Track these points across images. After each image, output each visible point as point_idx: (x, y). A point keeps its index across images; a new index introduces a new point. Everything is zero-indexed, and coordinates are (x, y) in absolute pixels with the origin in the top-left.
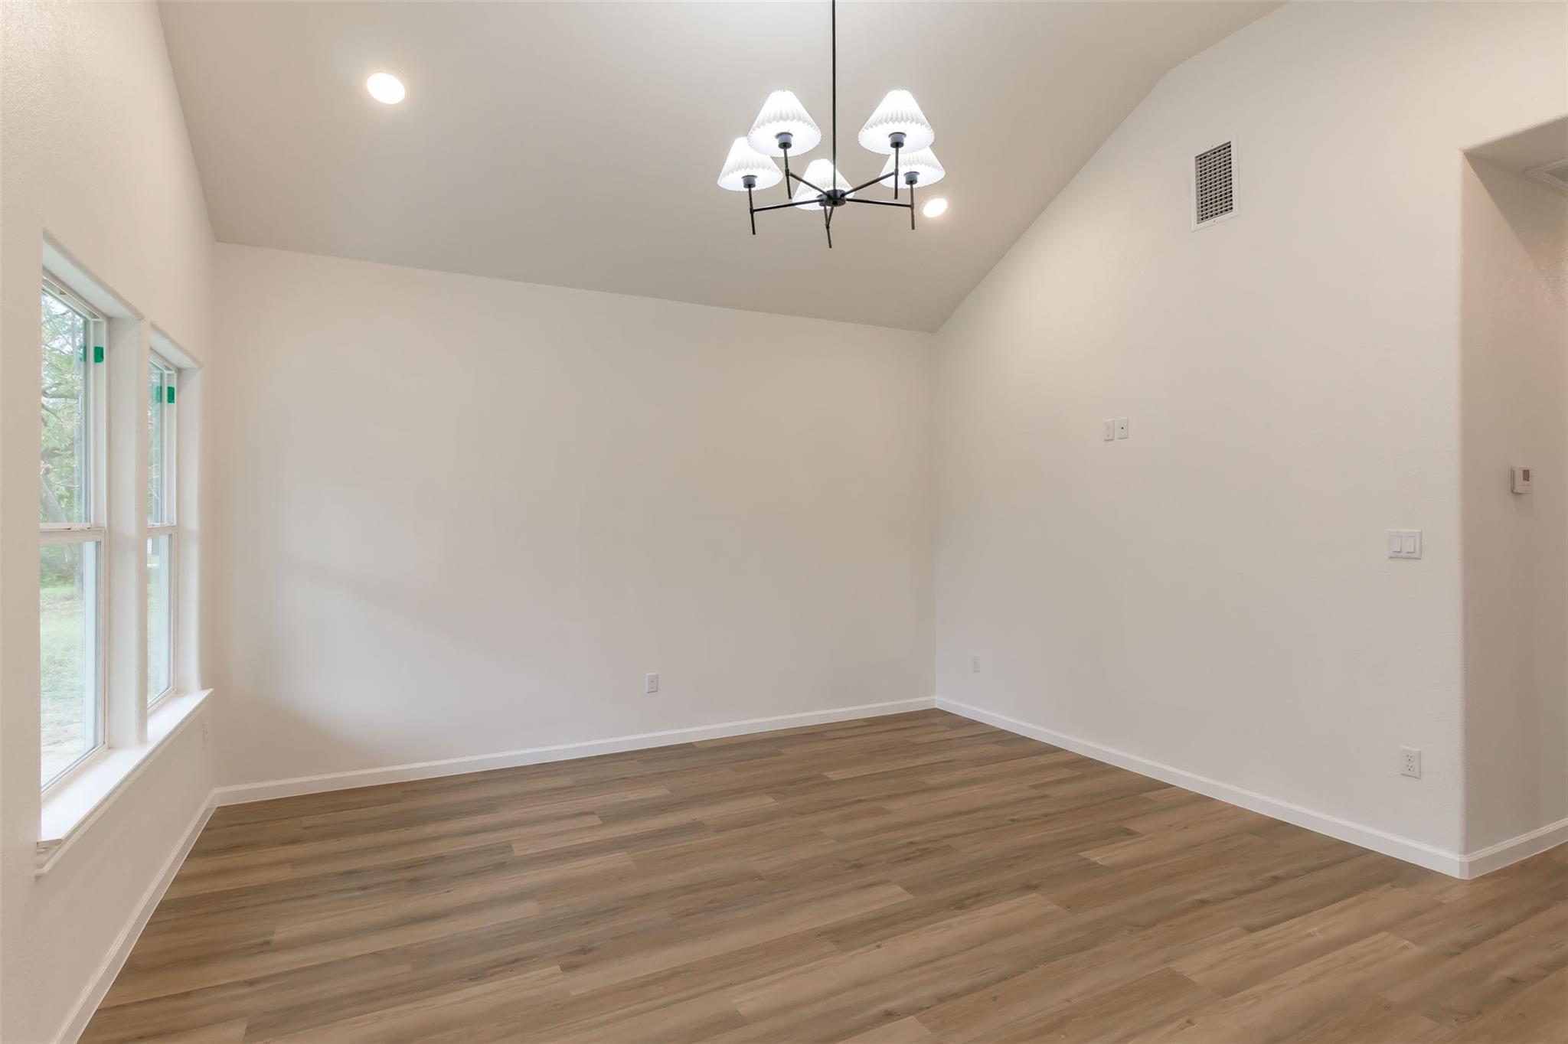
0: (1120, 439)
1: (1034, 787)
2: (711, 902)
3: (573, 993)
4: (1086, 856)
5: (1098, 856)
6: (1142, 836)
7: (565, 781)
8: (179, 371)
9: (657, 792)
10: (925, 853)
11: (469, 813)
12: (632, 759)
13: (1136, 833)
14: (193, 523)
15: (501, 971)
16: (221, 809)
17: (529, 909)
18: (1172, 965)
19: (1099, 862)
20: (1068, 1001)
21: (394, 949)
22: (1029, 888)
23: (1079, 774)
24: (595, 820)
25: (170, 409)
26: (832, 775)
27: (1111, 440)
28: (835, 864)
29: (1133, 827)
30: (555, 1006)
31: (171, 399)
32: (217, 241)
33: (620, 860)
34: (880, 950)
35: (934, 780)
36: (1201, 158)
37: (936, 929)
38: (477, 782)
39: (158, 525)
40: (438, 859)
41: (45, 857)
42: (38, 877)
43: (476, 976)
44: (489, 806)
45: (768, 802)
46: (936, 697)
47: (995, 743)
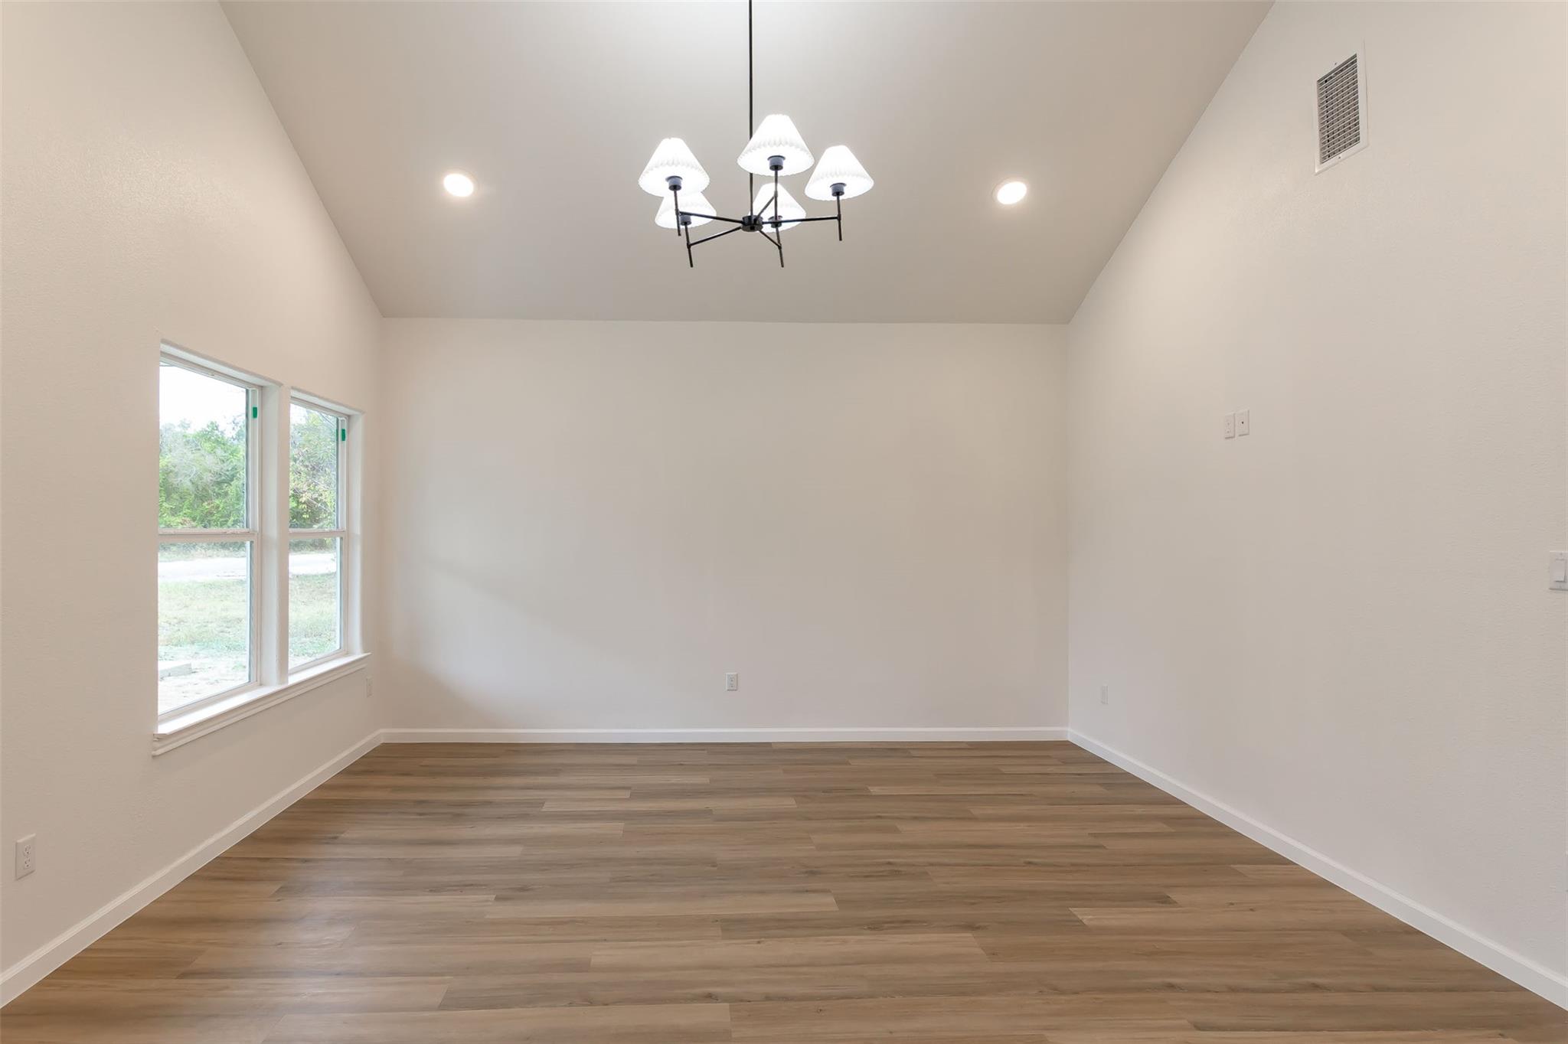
0: (1240, 435)
1: (1095, 835)
2: (652, 875)
3: (488, 916)
4: (1075, 913)
5: (1087, 916)
6: (1180, 907)
7: (632, 760)
8: (349, 417)
9: (700, 779)
10: (896, 874)
11: (537, 773)
12: (704, 750)
13: (1175, 902)
14: (357, 529)
15: (455, 890)
16: (384, 745)
17: (515, 851)
18: (1047, 1034)
19: (1084, 921)
20: (891, 1032)
21: (404, 859)
22: (971, 927)
23: (1173, 831)
24: (626, 794)
25: (343, 445)
26: (875, 790)
27: (1232, 437)
28: (793, 867)
29: (1174, 896)
30: (467, 922)
31: (343, 438)
32: (384, 317)
33: (617, 827)
34: (759, 945)
35: (977, 811)
36: (1324, 81)
37: (828, 941)
38: (563, 750)
39: (335, 529)
40: (489, 803)
41: (158, 745)
42: (154, 757)
43: (436, 889)
44: (556, 771)
45: (789, 803)
46: (1069, 729)
47: (1100, 784)
